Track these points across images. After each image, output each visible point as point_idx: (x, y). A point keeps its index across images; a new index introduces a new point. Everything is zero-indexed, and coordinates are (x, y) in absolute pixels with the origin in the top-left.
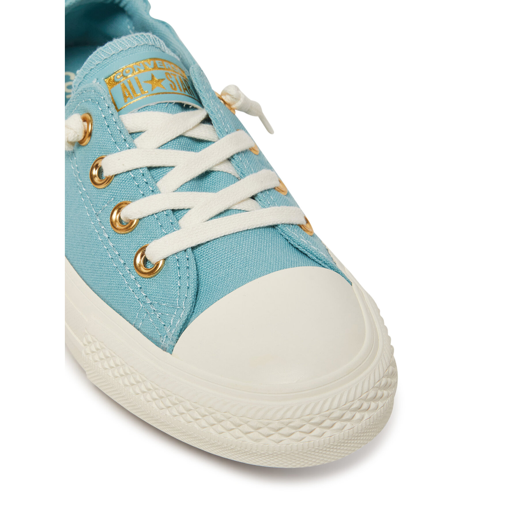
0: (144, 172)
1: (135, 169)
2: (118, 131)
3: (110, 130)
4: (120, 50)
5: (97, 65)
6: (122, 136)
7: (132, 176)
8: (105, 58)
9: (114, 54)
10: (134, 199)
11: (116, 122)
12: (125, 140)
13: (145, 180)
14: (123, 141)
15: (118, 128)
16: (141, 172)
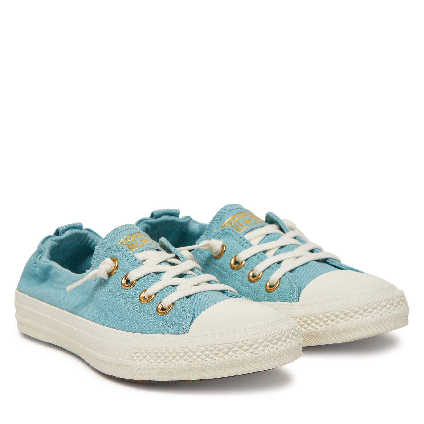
0: (153, 275)
1: (148, 275)
2: (134, 260)
3: (129, 261)
4: (120, 231)
5: (109, 240)
6: (137, 261)
7: (147, 278)
8: (113, 236)
9: (118, 233)
10: (149, 287)
11: (132, 256)
12: (139, 263)
13: (155, 278)
14: (138, 264)
15: (134, 258)
16: (152, 275)
